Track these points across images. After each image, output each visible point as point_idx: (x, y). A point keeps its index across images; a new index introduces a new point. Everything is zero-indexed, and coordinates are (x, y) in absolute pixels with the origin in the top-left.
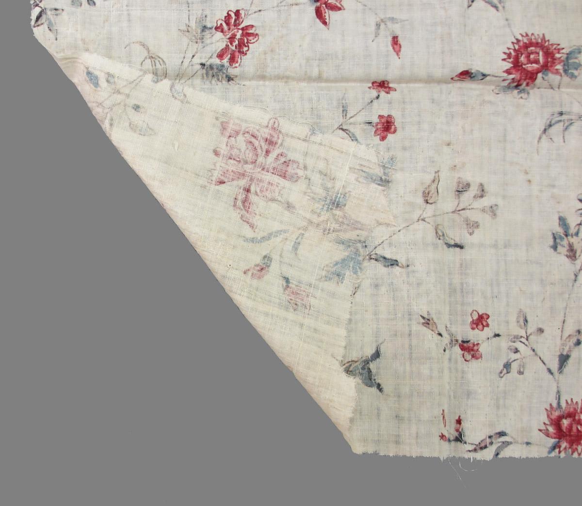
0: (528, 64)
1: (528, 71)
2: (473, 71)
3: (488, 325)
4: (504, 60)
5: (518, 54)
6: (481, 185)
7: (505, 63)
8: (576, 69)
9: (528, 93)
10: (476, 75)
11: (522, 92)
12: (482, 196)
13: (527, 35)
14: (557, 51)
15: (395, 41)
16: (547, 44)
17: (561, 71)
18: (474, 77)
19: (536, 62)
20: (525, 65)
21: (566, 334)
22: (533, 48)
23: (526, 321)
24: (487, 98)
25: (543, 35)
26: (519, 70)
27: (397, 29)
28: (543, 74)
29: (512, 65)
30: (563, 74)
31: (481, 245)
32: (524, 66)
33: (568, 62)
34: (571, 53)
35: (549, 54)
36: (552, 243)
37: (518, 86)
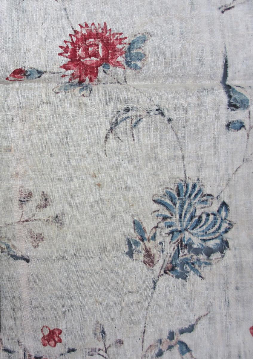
0: (86, 57)
1: (87, 65)
2: (26, 69)
3: (60, 341)
4: (60, 54)
5: (75, 47)
6: (44, 193)
7: (61, 58)
8: (140, 60)
9: (91, 90)
10: (31, 72)
11: (85, 88)
12: (46, 206)
13: (86, 25)
14: (117, 42)
16: (108, 33)
17: (124, 63)
18: (30, 75)
19: (96, 55)
20: (83, 58)
21: (147, 345)
22: (92, 40)
23: (103, 333)
24: (46, 99)
25: (105, 23)
26: (77, 65)
28: (104, 67)
29: (70, 60)
30: (126, 66)
31: (47, 258)
32: (82, 60)
33: (131, 53)
34: (134, 42)
35: (109, 45)
36: (127, 250)
37: (81, 82)
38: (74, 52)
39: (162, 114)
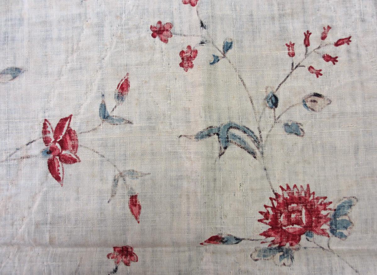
0: (288, 225)
1: (289, 233)
2: (223, 236)
4: (260, 221)
5: (276, 213)
7: (261, 225)
8: (346, 228)
9: (292, 258)
10: (228, 239)
11: (286, 255)
13: (288, 187)
14: (321, 207)
15: (134, 201)
16: (311, 198)
17: (328, 231)
18: (226, 241)
19: (299, 222)
20: (285, 226)
22: (294, 205)
25: (308, 186)
26: (278, 232)
27: (136, 186)
28: (307, 235)
29: (271, 227)
30: (330, 235)
32: (284, 228)
33: (336, 221)
34: (339, 208)
35: (313, 212)
37: (280, 248)
38: (275, 218)
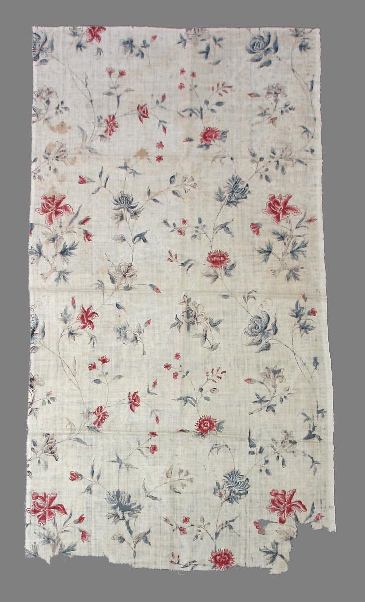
0: (204, 427)
1: (204, 430)
3: (189, 522)
4: (196, 426)
6: (187, 471)
8: (221, 429)
9: (205, 437)
10: (185, 431)
11: (203, 437)
12: (187, 475)
13: (204, 416)
14: (214, 423)
15: (157, 418)
16: (211, 420)
17: (216, 430)
21: (218, 525)
22: (206, 421)
23: (204, 520)
24: (190, 439)
25: (211, 416)
26: (201, 429)
27: (158, 414)
28: (209, 431)
29: (198, 428)
31: (187, 493)
33: (219, 427)
34: (220, 423)
35: (212, 424)
36: (213, 492)
37: (202, 434)
38: (200, 425)
39: (227, 447)
